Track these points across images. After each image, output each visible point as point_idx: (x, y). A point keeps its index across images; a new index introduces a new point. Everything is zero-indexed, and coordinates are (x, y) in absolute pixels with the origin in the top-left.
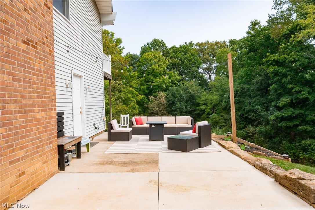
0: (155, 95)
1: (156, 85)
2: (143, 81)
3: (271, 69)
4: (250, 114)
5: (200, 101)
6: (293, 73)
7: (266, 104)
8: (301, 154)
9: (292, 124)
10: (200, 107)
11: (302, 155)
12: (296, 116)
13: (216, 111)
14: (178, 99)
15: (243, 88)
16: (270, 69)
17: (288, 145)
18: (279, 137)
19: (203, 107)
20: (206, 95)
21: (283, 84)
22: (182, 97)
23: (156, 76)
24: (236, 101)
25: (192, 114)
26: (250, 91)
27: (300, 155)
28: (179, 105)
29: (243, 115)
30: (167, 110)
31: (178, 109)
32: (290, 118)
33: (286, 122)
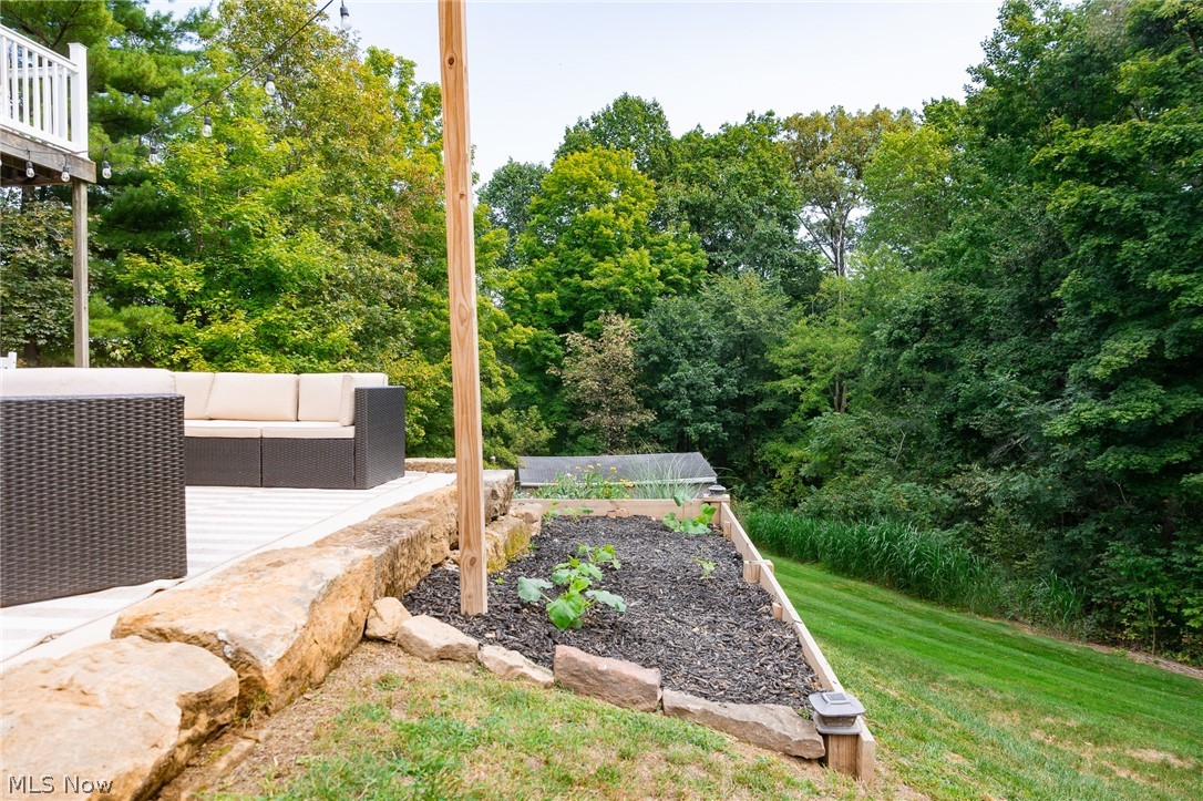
0: (591, 329)
1: (598, 287)
2: (549, 270)
3: (1067, 197)
4: (978, 414)
5: (782, 357)
6: (1174, 214)
7: (1052, 369)
8: (1192, 607)
9: (1155, 460)
10: (779, 383)
11: (1196, 611)
12: (1178, 421)
13: (848, 401)
14: (685, 345)
15: (953, 301)
16: (1062, 196)
17: (1131, 561)
18: (1098, 520)
19: (790, 384)
20: (804, 334)
21: (1120, 269)
22: (702, 338)
23: (602, 250)
24: (920, 357)
25: (748, 411)
26: (982, 313)
27: (1187, 612)
28: (686, 371)
29: (951, 417)
30: (639, 393)
31: (682, 390)
32: (1149, 435)
33: (1123, 449)
